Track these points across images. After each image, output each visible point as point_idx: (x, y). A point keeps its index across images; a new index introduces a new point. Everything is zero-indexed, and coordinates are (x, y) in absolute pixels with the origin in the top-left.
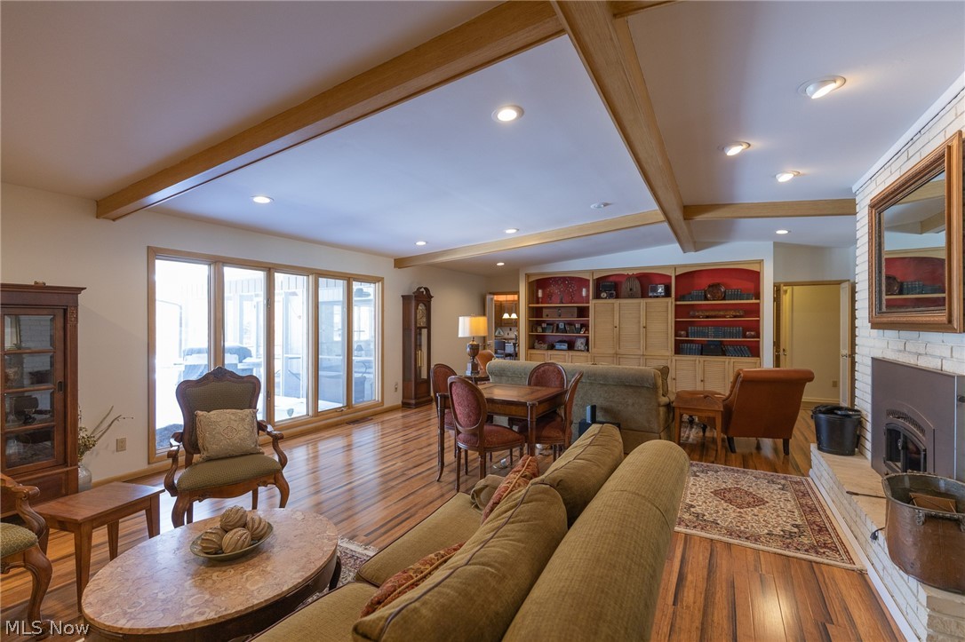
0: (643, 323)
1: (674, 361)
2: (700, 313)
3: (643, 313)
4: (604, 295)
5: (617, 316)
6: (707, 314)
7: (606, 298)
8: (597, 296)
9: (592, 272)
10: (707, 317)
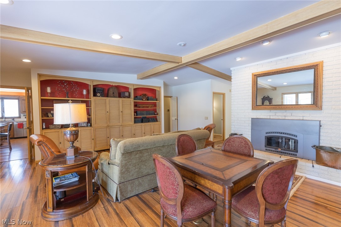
0: (121, 110)
1: (134, 126)
2: (141, 106)
3: (121, 105)
4: (98, 95)
5: (108, 107)
6: (143, 106)
7: (100, 96)
8: (95, 95)
9: (93, 81)
10: (143, 107)
